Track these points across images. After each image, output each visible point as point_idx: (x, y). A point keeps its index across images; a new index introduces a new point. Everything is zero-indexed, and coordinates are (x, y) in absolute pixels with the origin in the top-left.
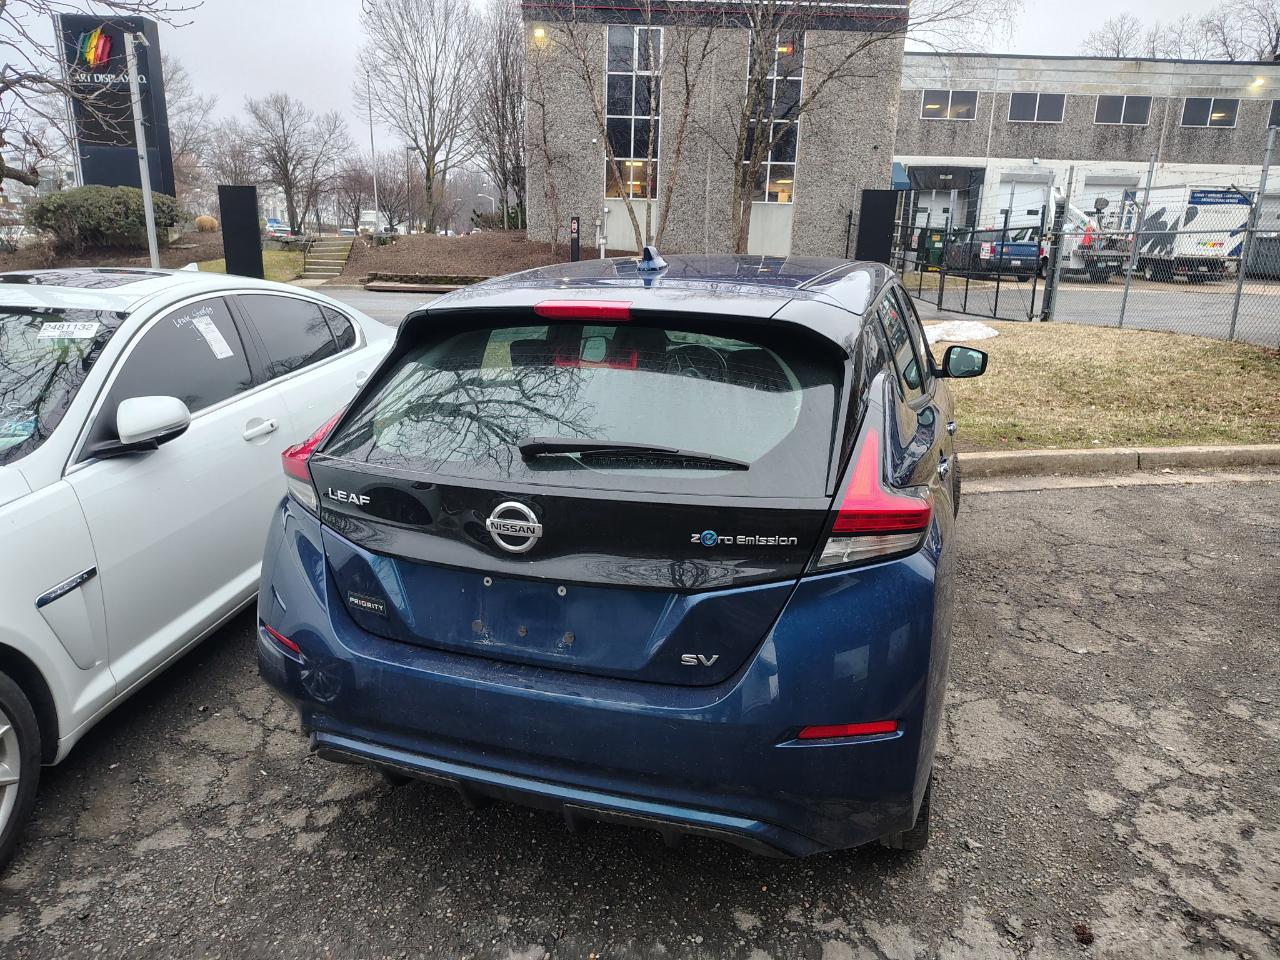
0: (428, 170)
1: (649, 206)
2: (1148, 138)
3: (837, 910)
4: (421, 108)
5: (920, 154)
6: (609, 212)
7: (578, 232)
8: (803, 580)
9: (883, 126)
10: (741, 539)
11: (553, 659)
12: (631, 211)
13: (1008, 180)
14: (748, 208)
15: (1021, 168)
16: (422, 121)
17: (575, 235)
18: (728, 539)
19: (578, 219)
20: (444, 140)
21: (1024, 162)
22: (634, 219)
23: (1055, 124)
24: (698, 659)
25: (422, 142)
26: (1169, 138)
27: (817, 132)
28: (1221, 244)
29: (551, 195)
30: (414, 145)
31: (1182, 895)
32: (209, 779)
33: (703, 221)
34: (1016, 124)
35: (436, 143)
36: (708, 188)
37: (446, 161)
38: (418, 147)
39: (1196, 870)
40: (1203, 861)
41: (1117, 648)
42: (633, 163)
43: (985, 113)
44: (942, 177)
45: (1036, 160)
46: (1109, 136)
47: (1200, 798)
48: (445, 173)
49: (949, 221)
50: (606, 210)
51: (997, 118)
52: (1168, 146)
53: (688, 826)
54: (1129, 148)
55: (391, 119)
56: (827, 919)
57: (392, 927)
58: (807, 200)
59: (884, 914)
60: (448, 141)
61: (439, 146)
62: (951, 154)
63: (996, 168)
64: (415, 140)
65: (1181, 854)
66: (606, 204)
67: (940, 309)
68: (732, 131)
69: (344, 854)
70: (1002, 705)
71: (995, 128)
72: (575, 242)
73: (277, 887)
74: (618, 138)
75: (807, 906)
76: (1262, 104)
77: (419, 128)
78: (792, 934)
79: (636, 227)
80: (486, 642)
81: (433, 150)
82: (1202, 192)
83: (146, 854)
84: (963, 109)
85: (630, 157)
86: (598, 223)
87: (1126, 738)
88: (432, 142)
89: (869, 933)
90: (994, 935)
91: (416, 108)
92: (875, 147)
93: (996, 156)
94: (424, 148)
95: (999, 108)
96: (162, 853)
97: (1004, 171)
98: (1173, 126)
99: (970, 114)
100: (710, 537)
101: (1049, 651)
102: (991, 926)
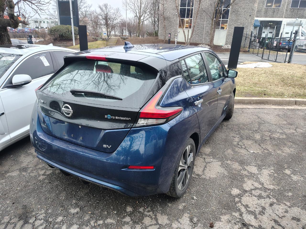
0: (139, 21)
1: (189, 30)
4: (138, 6)
5: (264, 17)
6: (179, 32)
7: (170, 37)
8: (132, 129)
9: (253, 10)
11: (78, 143)
12: (184, 32)
13: (288, 24)
14: (214, 31)
16: (138, 9)
17: (169, 38)
18: (113, 117)
19: (170, 34)
20: (143, 14)
21: (294, 20)
22: (184, 34)
23: (304, 9)
24: (107, 146)
25: (138, 15)
27: (236, 12)
29: (165, 27)
30: (136, 15)
31: (244, 218)
33: (203, 35)
34: (292, 9)
35: (141, 14)
36: (205, 26)
37: (144, 19)
38: (137, 16)
39: (252, 213)
40: (255, 211)
41: (262, 152)
42: (186, 19)
43: (284, 6)
44: (270, 23)
45: (297, 19)
48: (143, 22)
49: (267, 35)
50: (178, 31)
51: (287, 7)
55: (131, 9)
56: (149, 211)
58: (231, 29)
59: (163, 213)
60: (144, 14)
61: (142, 15)
62: (273, 17)
63: (285, 21)
64: (136, 14)
65: (250, 208)
66: (179, 30)
67: (262, 59)
68: (212, 10)
69: (48, 181)
70: (222, 163)
71: (286, 10)
72: (169, 40)
73: (30, 187)
74: (183, 14)
75: (146, 207)
77: (137, 11)
78: (138, 214)
79: (185, 36)
80: (66, 137)
81: (140, 17)
83: (8, 176)
84: (278, 5)
85: (185, 18)
86: (176, 35)
87: (251, 176)
88: (140, 15)
89: (157, 217)
90: (188, 222)
92: (250, 15)
93: (286, 18)
94: (138, 16)
95: (288, 5)
96: (11, 176)
97: (288, 22)
99: (279, 6)
100: (109, 116)
101: (243, 151)
102: (189, 219)
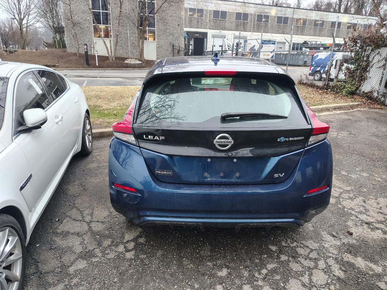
0: (20, 26)
1: (110, 41)
2: (249, 25)
3: (293, 240)
4: (15, 4)
5: (189, 28)
6: (96, 43)
7: (87, 49)
8: (305, 149)
9: (180, 18)
10: (291, 139)
11: (232, 182)
12: (105, 42)
13: (214, 37)
14: (143, 43)
15: (217, 33)
16: (16, 9)
17: (86, 50)
18: (287, 139)
19: (87, 45)
20: (25, 16)
21: (218, 31)
22: (106, 45)
23: (225, 20)
24: (279, 175)
25: (17, 16)
26: (254, 25)
27: (163, 20)
28: (269, 55)
29: (75, 36)
30: (13, 17)
31: (362, 219)
32: (80, 243)
33: (128, 46)
34: (215, 19)
35: (22, 17)
36: (128, 35)
37: (27, 23)
38: (16, 18)
39: (361, 213)
40: (360, 210)
42: (102, 26)
43: (206, 17)
44: (196, 35)
45: (221, 30)
46: (239, 24)
47: (351, 195)
48: (27, 28)
50: (95, 42)
51: (210, 17)
52: (254, 27)
53: (278, 224)
54: (244, 28)
55: (3, 7)
56: (292, 243)
57: (177, 274)
58: (160, 41)
59: (304, 238)
60: (27, 16)
61: (24, 18)
62: (198, 28)
63: (210, 33)
64: (14, 16)
65: (355, 209)
66: (94, 40)
68: (135, 16)
69: (146, 256)
71: (209, 21)
72: (86, 52)
73: (130, 271)
74: (97, 18)
75: (285, 241)
76: (275, 17)
77: (15, 11)
78: (287, 249)
79: (107, 48)
80: (209, 179)
81: (21, 20)
82: (264, 41)
83: (75, 271)
84: (199, 14)
85: (101, 24)
86: (92, 46)
88: (21, 17)
89: (304, 244)
90: (331, 238)
91: (13, 4)
92: (179, 25)
93: (210, 29)
94: (18, 19)
95: (210, 14)
96: (80, 270)
97: (213, 34)
98: (254, 22)
99: (202, 16)
100: (283, 139)
102: (329, 236)
